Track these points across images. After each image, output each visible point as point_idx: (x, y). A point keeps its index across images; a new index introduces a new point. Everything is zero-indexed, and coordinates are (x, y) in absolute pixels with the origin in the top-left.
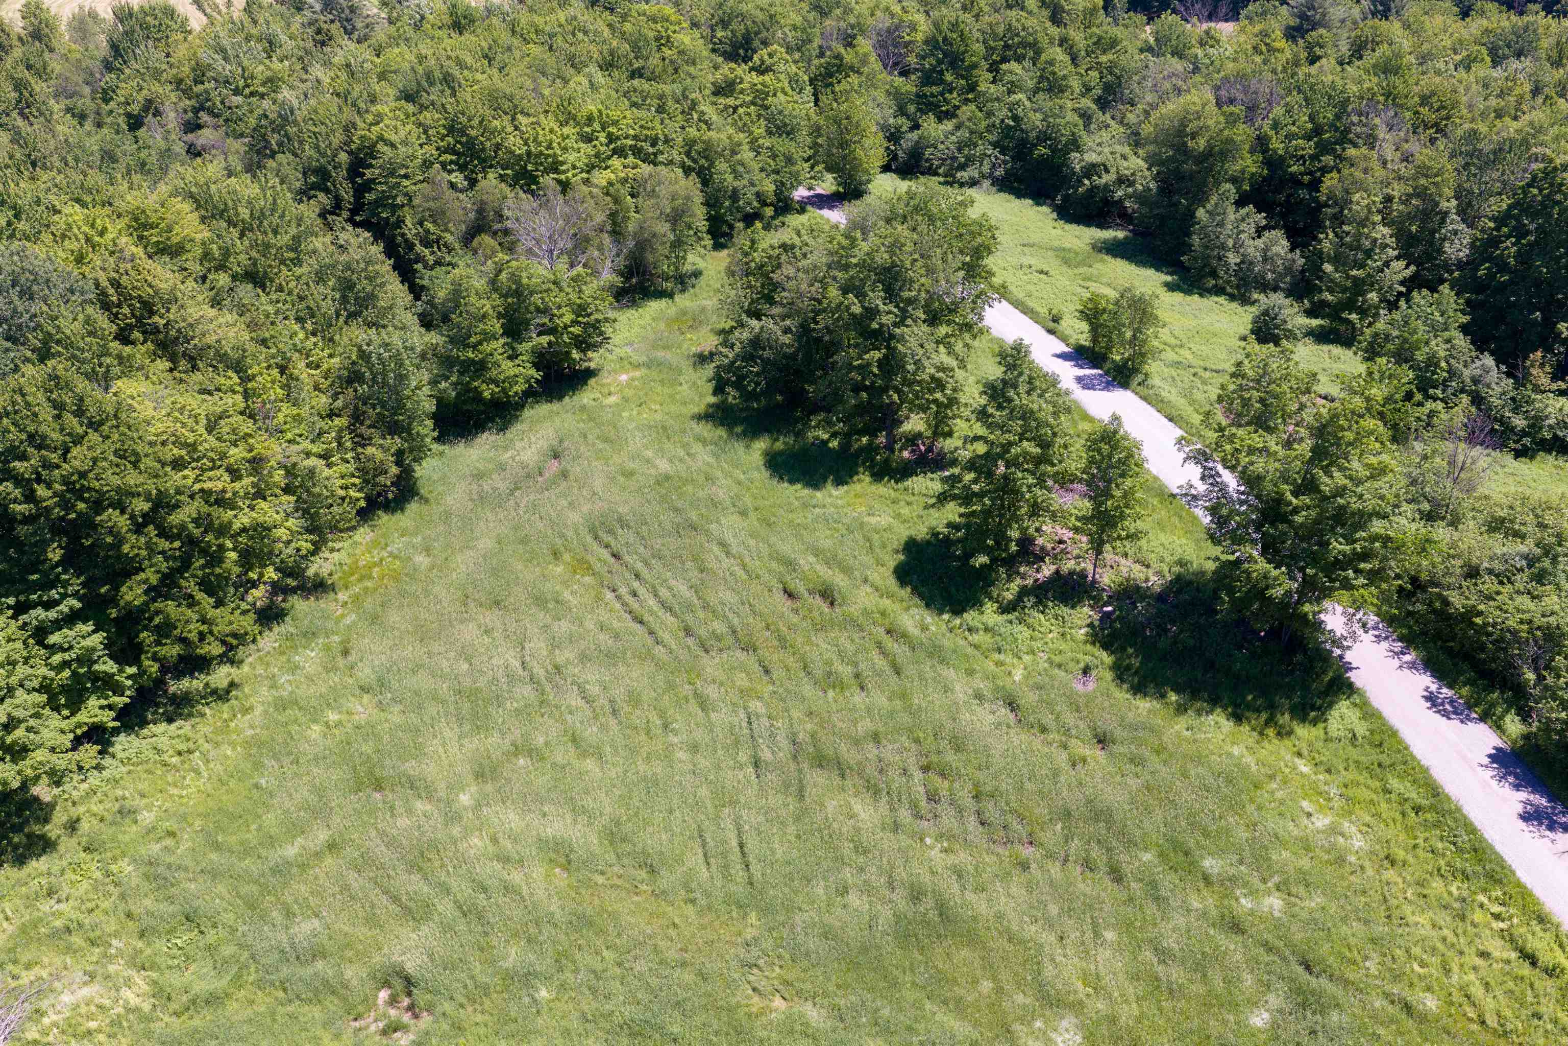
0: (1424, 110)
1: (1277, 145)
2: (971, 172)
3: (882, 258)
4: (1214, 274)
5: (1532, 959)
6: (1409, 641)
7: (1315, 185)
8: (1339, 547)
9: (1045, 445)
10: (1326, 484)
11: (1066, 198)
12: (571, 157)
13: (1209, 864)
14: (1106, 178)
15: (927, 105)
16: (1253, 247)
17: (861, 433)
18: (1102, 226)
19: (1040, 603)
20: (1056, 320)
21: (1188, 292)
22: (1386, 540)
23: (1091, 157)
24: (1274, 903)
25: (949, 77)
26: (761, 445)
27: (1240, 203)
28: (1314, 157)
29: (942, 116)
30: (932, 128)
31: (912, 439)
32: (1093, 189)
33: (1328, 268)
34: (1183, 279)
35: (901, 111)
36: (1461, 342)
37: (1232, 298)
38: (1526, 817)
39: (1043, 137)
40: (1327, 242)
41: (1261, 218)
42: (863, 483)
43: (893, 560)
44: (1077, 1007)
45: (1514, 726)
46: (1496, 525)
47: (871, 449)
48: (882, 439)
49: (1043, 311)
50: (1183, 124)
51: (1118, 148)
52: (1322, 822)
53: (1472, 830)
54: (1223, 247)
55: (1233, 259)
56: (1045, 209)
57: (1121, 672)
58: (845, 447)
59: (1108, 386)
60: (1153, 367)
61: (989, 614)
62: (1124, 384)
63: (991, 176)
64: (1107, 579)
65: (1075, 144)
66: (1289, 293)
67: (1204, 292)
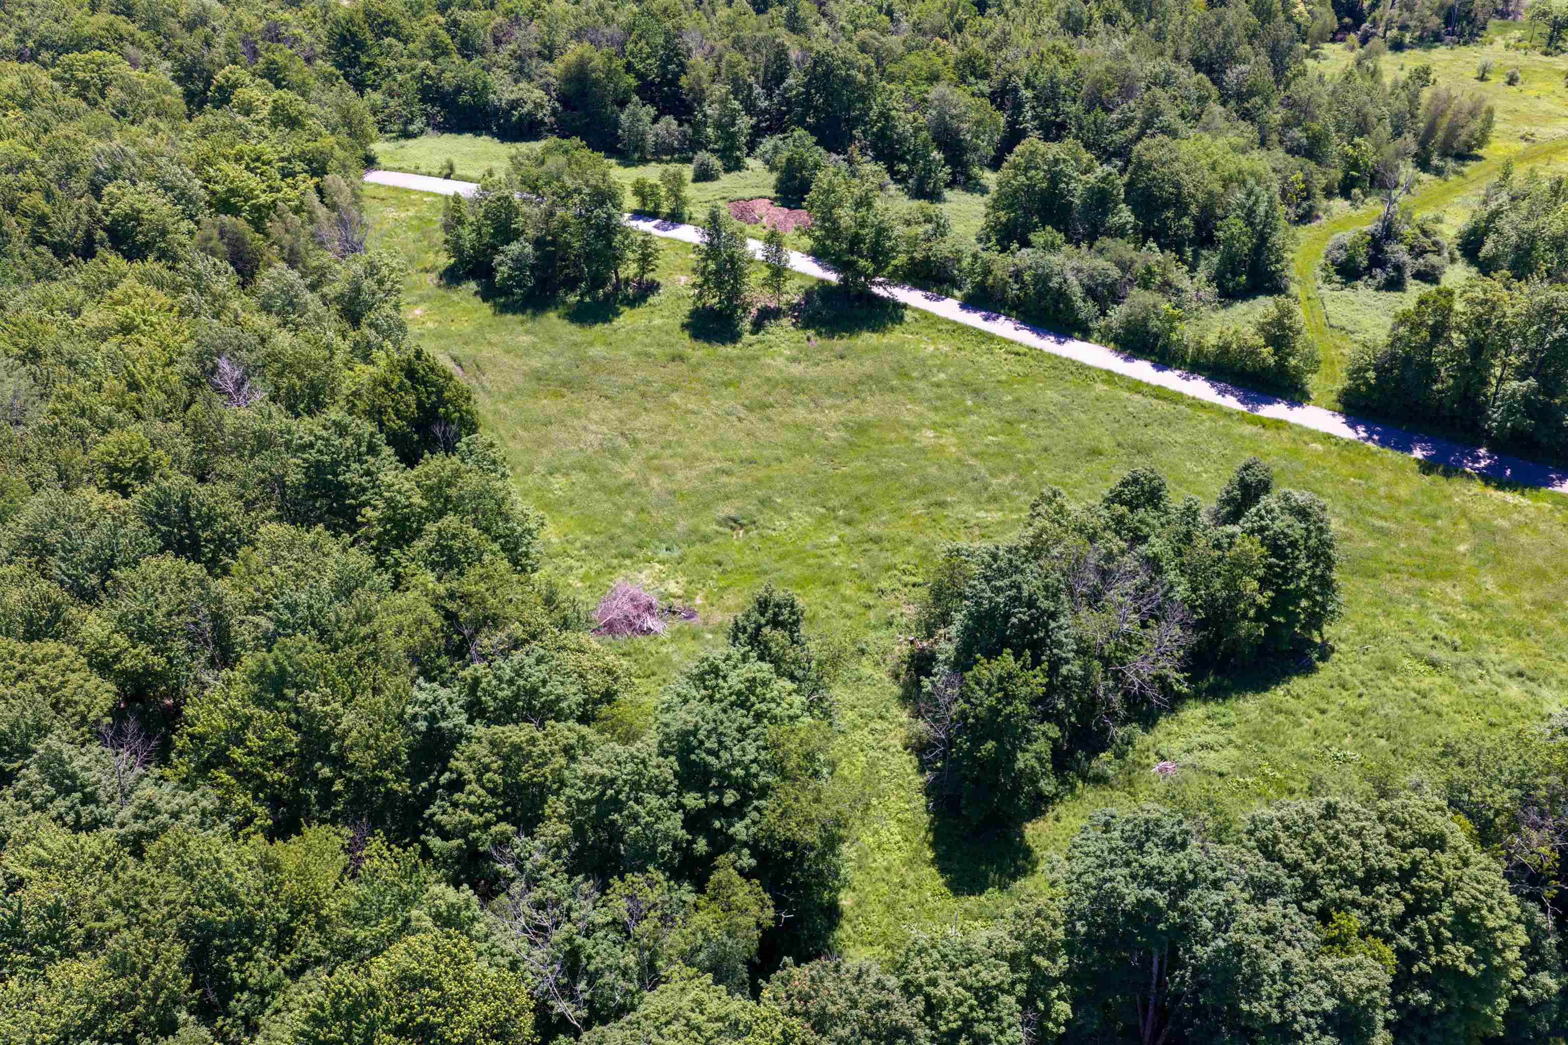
2: (416, 125)
4: (643, 150)
8: (888, 244)
11: (499, 126)
16: (658, 129)
17: (593, 290)
19: (767, 324)
23: (509, 96)
24: (943, 375)
32: (522, 118)
34: (624, 158)
38: (985, 319)
41: (655, 110)
42: (626, 311)
43: (687, 335)
45: (957, 293)
47: (611, 296)
50: (584, 65)
51: (520, 85)
52: (930, 348)
53: (974, 328)
54: (642, 133)
55: (651, 139)
56: (485, 136)
58: (596, 299)
59: (673, 227)
60: (690, 209)
61: (749, 336)
62: (681, 222)
65: (487, 89)
67: (642, 163)
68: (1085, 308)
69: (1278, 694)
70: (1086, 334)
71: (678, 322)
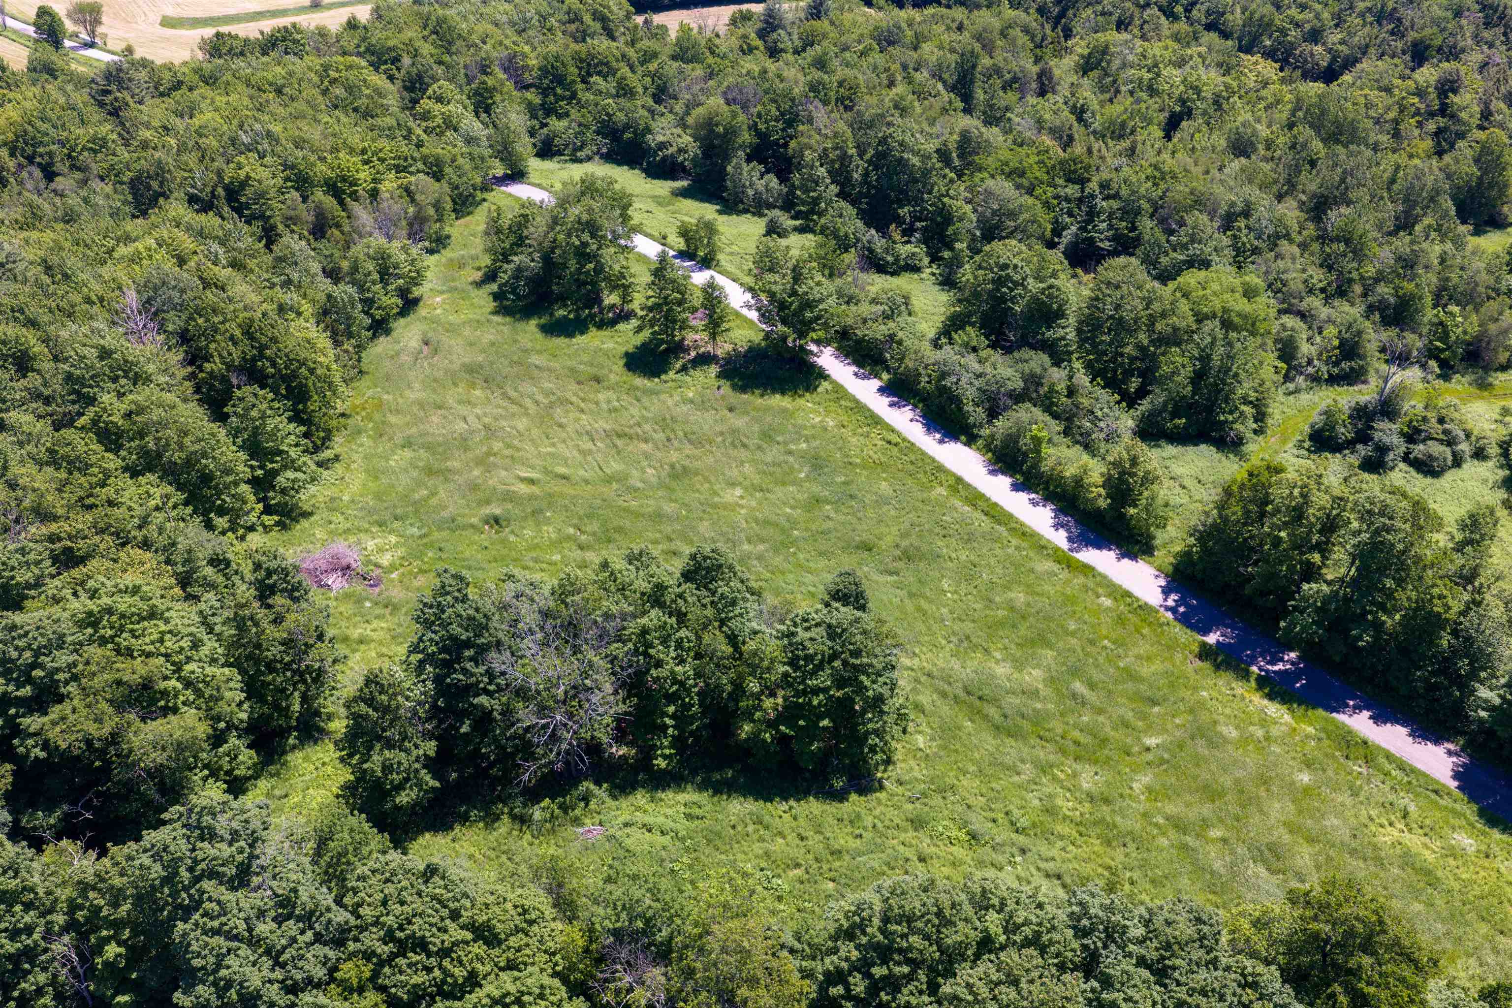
0: (842, 90)
1: (762, 127)
2: (587, 152)
3: (585, 217)
4: (742, 202)
5: (889, 442)
6: (847, 356)
7: (786, 145)
8: (808, 315)
9: (683, 294)
10: (800, 291)
11: (649, 163)
12: (362, 175)
13: (778, 439)
14: (672, 150)
15: (549, 111)
16: (760, 185)
17: (583, 309)
18: (674, 179)
19: (694, 368)
20: (664, 238)
21: (729, 214)
22: (826, 311)
23: (660, 138)
24: (804, 445)
25: (559, 91)
26: (533, 322)
27: (749, 160)
28: (783, 130)
29: (560, 117)
30: (557, 125)
31: (612, 307)
32: (664, 159)
33: (798, 193)
34: (726, 206)
35: (533, 116)
36: (859, 224)
37: (754, 214)
38: (891, 405)
39: (627, 127)
40: (796, 178)
41: (761, 168)
42: (593, 331)
43: (622, 362)
44: (740, 484)
45: (885, 376)
46: (874, 301)
47: (592, 316)
48: (596, 310)
49: (656, 234)
50: (711, 119)
51: (675, 131)
52: (818, 419)
53: (869, 410)
54: (744, 186)
55: (751, 192)
56: (637, 171)
57: (734, 387)
58: (577, 317)
59: (700, 270)
60: (720, 256)
61: (671, 374)
62: (708, 267)
63: (598, 153)
64: (719, 352)
65: (648, 130)
66: (782, 208)
67: (739, 213)
68: (976, 413)
69: (778, 808)
70: (971, 440)
71: (624, 350)
